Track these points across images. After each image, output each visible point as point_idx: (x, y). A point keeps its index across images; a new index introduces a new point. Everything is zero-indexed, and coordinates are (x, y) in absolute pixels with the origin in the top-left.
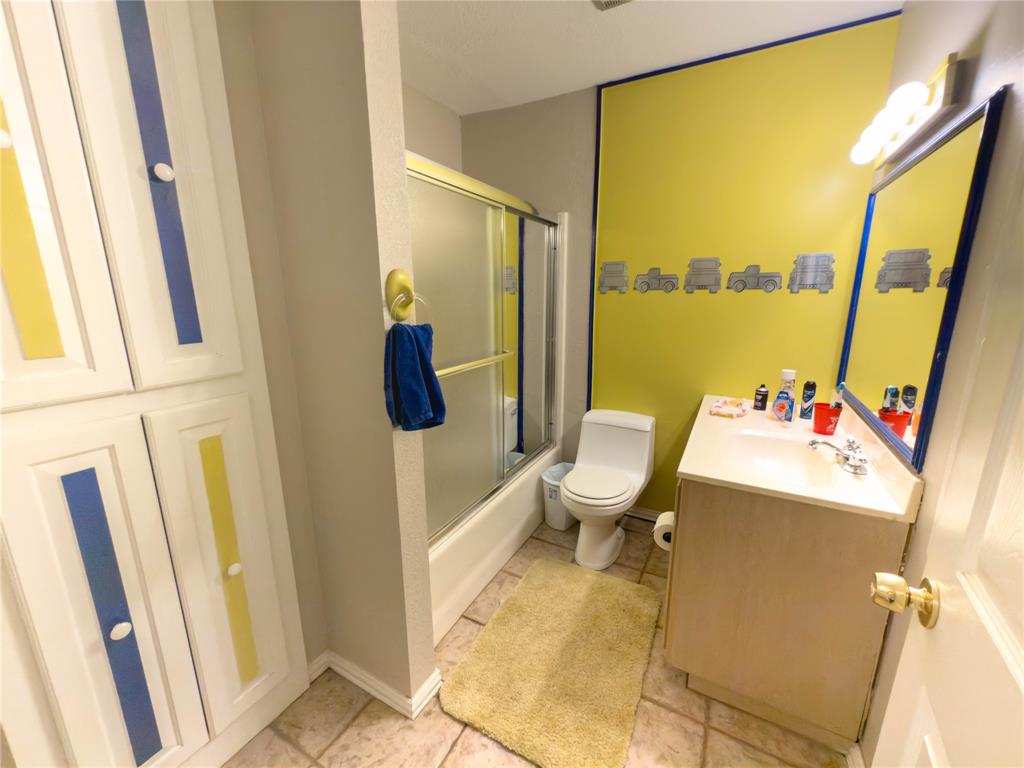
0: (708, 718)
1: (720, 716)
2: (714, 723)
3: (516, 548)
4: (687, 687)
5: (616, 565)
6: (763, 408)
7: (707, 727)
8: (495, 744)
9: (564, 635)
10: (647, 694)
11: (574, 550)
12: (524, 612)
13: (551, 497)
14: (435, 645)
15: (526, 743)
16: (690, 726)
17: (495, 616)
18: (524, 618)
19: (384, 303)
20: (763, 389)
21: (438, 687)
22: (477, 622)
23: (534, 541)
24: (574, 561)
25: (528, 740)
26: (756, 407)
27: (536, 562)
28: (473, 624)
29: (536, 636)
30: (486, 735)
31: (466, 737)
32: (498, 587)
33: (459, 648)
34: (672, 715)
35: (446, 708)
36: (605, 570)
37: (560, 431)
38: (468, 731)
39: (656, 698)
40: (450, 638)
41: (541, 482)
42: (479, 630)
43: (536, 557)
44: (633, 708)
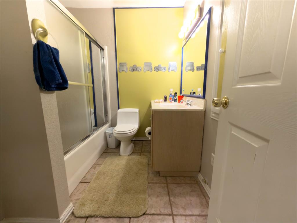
0: (167, 181)
1: (170, 180)
2: (169, 182)
3: (99, 157)
4: (160, 176)
5: (133, 153)
6: (166, 101)
7: (167, 183)
8: (101, 218)
9: (121, 175)
10: (150, 182)
11: (119, 152)
12: (105, 173)
13: (109, 137)
14: (70, 195)
15: (113, 212)
16: (163, 185)
17: (94, 178)
18: (105, 175)
19: (31, 31)
20: (165, 96)
21: (73, 209)
22: (87, 182)
23: (105, 153)
24: (120, 155)
25: (114, 211)
26: (164, 101)
27: (107, 159)
28: (85, 184)
29: (111, 178)
30: (97, 217)
31: (88, 222)
32: (94, 169)
33: (80, 193)
34: (158, 185)
35: (77, 216)
36: (130, 155)
37: (110, 117)
38: (89, 219)
39: (152, 182)
40: (75, 191)
41: (105, 133)
42: (88, 185)
43: (107, 157)
44: (147, 187)
